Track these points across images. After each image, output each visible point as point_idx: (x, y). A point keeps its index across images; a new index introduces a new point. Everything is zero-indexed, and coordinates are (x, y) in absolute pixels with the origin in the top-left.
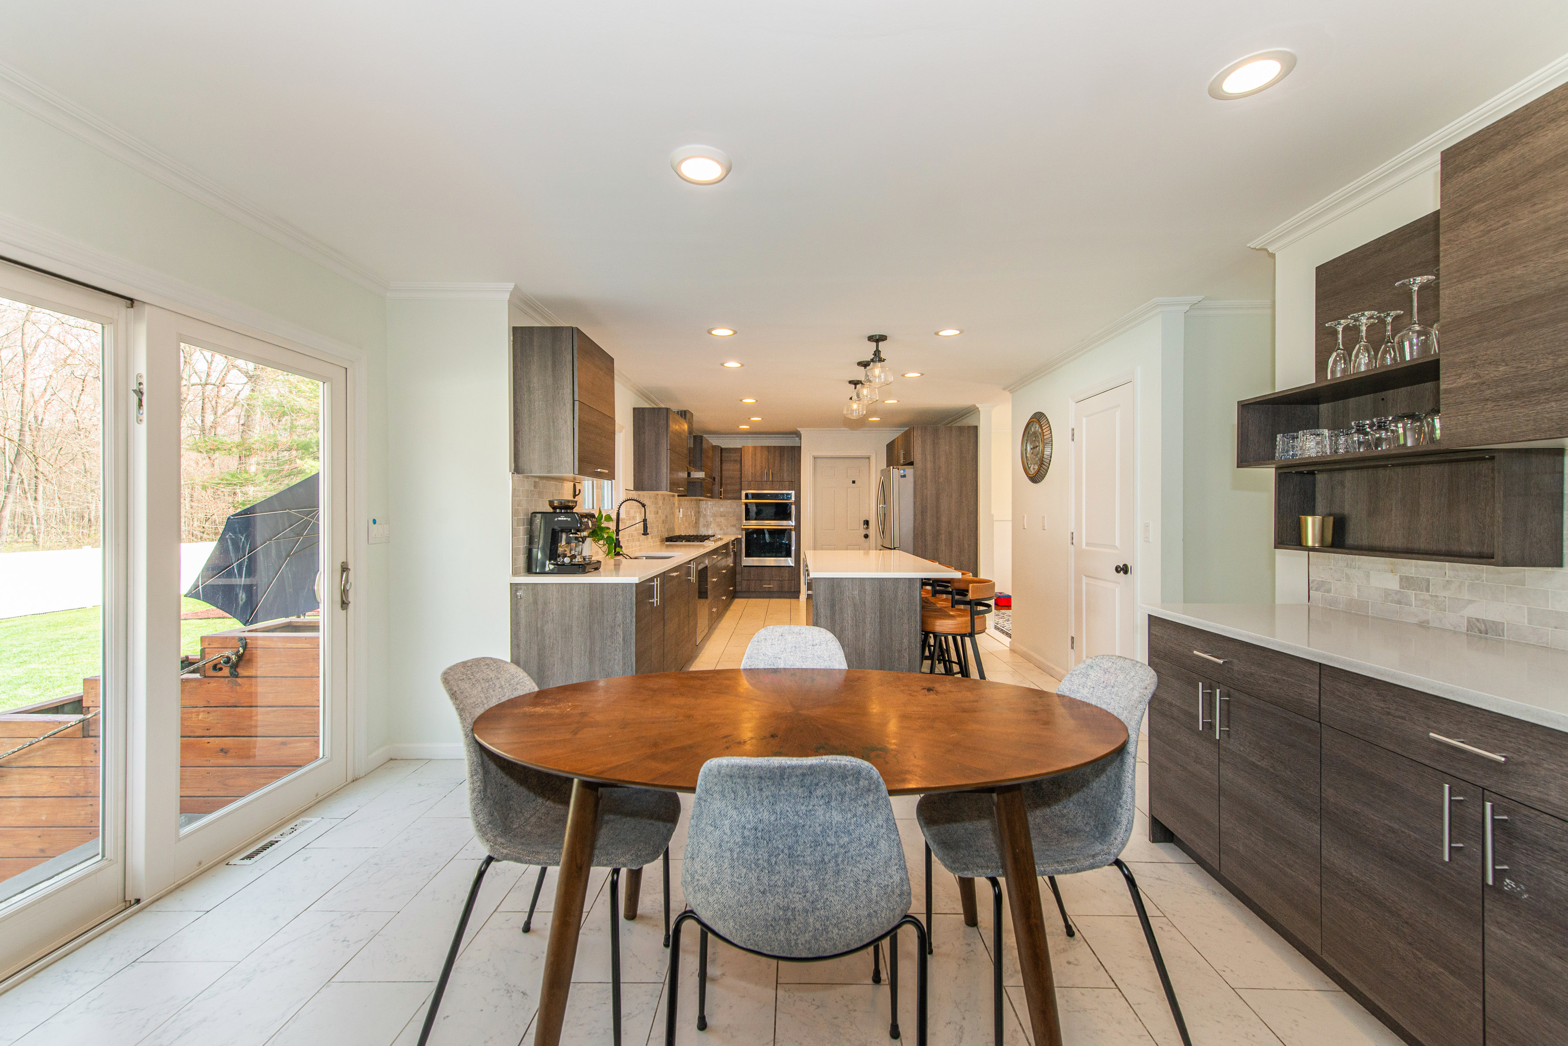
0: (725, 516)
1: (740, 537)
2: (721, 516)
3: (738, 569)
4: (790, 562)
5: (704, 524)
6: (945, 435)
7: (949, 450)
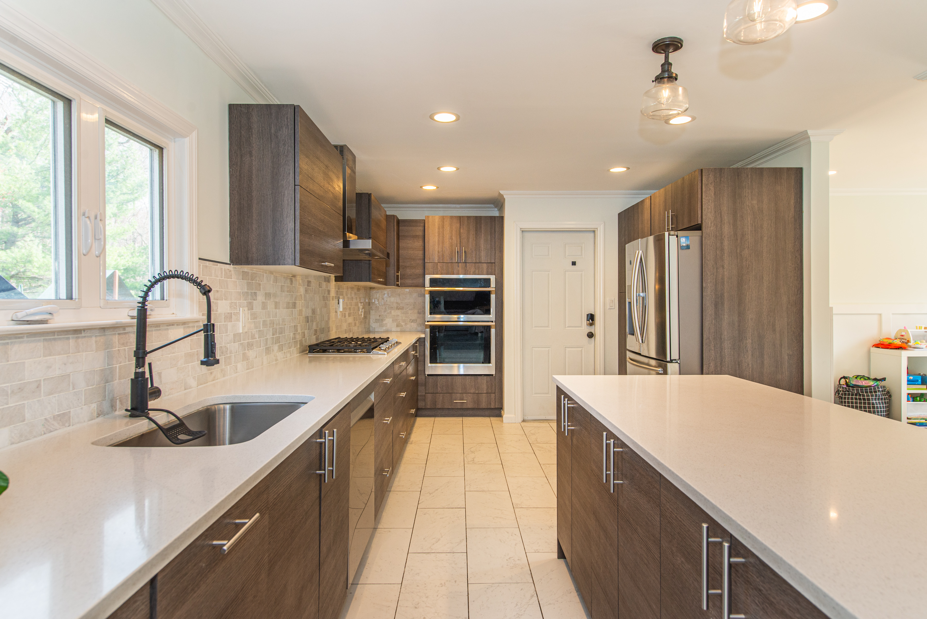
0: (402, 308)
1: (423, 336)
2: (398, 308)
3: (421, 378)
4: (489, 369)
5: (377, 321)
6: (751, 182)
7: (757, 205)
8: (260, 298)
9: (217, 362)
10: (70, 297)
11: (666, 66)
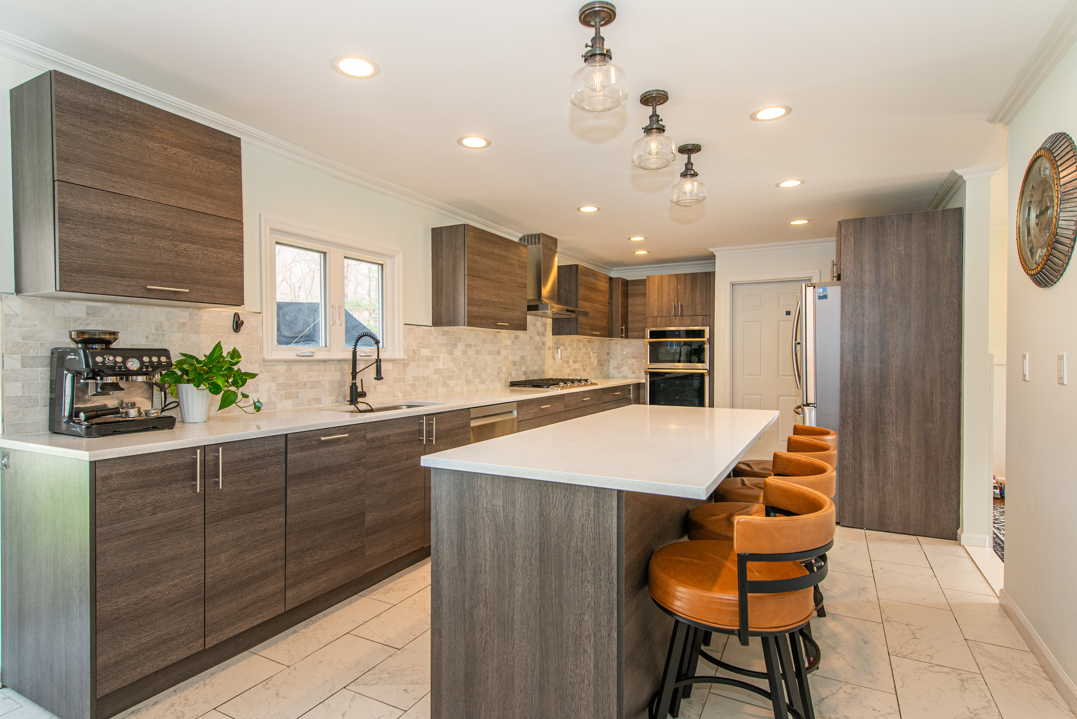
1: (645, 381)
5: (615, 368)
6: (897, 228)
7: (904, 251)
8: (461, 347)
9: (382, 378)
10: (326, 346)
11: (689, 165)
